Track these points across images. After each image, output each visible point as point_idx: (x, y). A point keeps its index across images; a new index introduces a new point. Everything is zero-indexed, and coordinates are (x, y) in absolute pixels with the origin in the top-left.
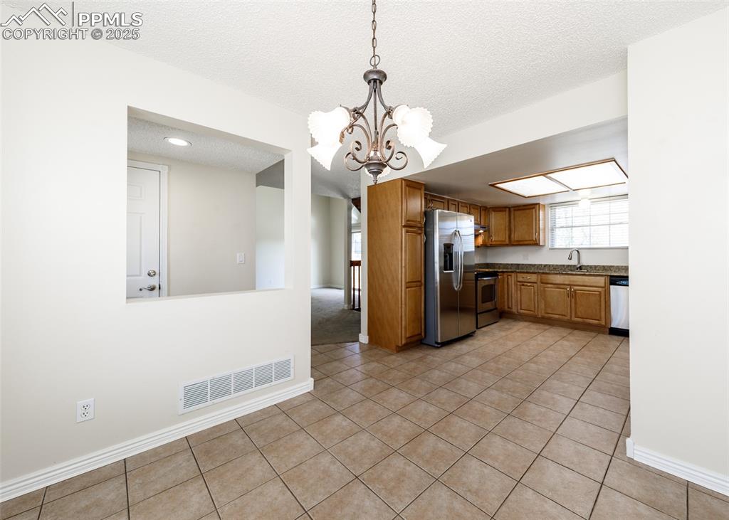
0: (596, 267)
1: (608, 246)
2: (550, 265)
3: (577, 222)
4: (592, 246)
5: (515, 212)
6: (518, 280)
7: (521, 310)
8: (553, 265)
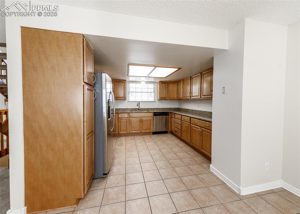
0: (144, 109)
1: (147, 101)
2: (128, 109)
3: (138, 90)
4: (143, 101)
5: (115, 83)
6: (119, 117)
7: (120, 131)
8: (129, 109)
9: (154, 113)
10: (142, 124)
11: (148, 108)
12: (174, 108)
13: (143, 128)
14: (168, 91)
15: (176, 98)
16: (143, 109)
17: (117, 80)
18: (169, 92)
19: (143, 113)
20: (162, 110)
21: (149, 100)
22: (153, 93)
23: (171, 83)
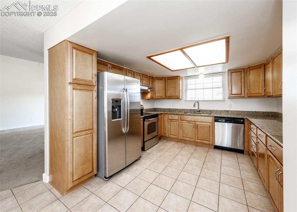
3: (198, 86)
4: (205, 100)
5: (168, 80)
6: (169, 118)
7: (170, 135)
8: (186, 109)
9: (215, 117)
10: (196, 130)
11: (212, 110)
12: (263, 113)
13: (198, 137)
14: (246, 84)
15: (263, 94)
16: (204, 111)
17: (169, 77)
18: (248, 85)
19: (205, 116)
20: (238, 114)
21: (214, 99)
22: (222, 89)
23: (251, 70)
